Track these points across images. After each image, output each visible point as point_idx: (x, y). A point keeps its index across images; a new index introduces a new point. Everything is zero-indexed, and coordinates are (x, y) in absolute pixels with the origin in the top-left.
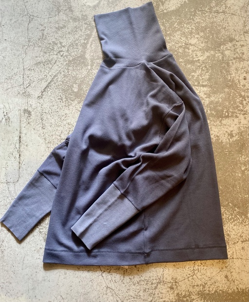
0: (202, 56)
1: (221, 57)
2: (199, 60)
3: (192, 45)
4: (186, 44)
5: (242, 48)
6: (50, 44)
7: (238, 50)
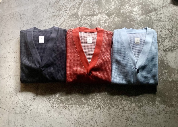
0: (139, 18)
1: (149, 19)
2: (137, 20)
3: (134, 11)
4: (131, 11)
5: (161, 15)
6: (60, 6)
7: (158, 16)
